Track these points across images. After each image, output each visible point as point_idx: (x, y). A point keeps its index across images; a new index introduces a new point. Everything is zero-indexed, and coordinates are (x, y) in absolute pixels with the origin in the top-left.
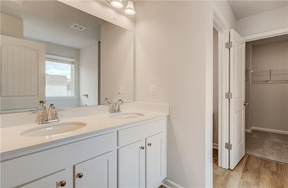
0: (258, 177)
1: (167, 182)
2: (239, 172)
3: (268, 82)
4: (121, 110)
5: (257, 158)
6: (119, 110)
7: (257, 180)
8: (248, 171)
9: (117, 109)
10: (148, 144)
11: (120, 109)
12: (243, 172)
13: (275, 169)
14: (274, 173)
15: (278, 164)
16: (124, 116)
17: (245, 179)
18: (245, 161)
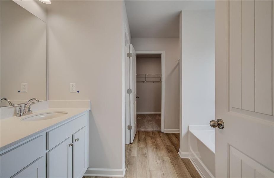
0: (146, 143)
1: (89, 171)
2: (136, 144)
3: (144, 82)
4: (32, 111)
5: (143, 132)
6: (29, 111)
7: (146, 145)
8: (140, 141)
9: (27, 110)
10: (75, 140)
11: (31, 109)
12: (138, 143)
13: (152, 135)
14: (152, 138)
15: (153, 132)
16: (41, 117)
17: (140, 147)
18: (137, 135)
